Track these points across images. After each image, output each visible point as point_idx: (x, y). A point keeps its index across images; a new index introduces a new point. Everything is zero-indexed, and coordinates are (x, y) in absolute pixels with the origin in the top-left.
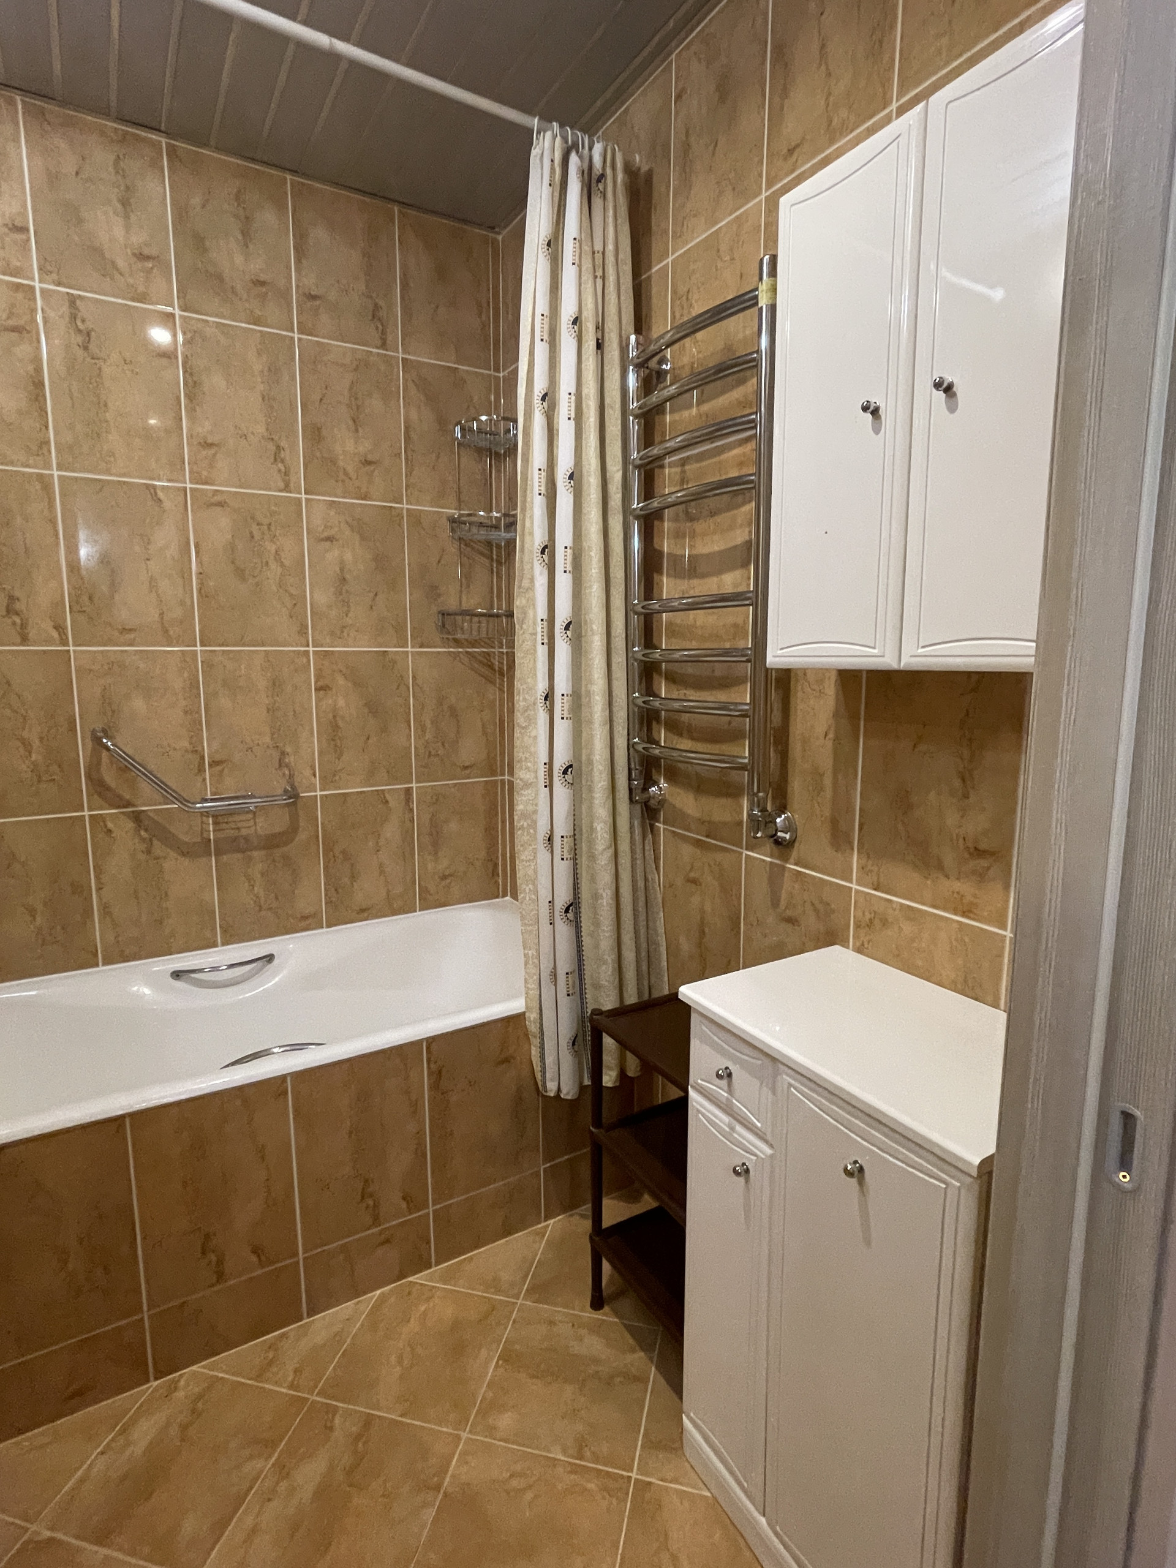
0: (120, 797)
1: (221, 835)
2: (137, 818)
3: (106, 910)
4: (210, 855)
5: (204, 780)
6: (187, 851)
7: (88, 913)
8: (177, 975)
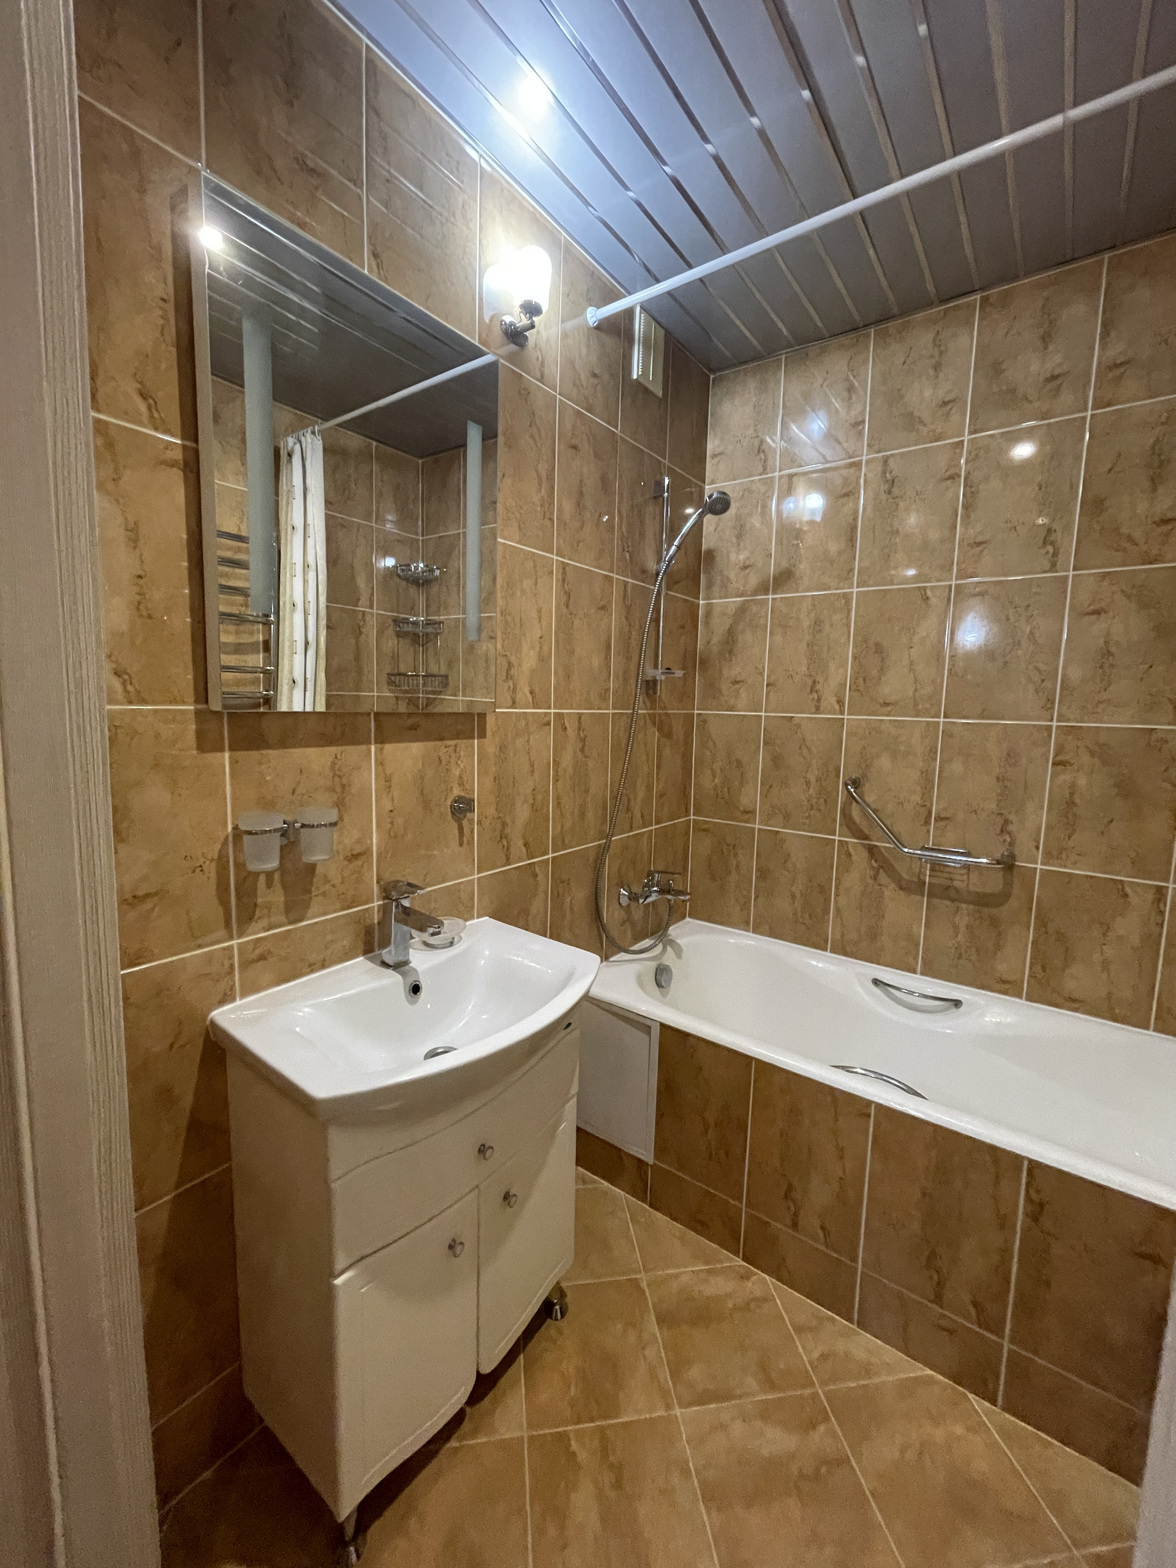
0: (862, 831)
1: (934, 881)
2: (872, 850)
3: (838, 911)
4: (923, 895)
5: (928, 831)
6: (904, 887)
7: (826, 911)
8: (876, 982)
